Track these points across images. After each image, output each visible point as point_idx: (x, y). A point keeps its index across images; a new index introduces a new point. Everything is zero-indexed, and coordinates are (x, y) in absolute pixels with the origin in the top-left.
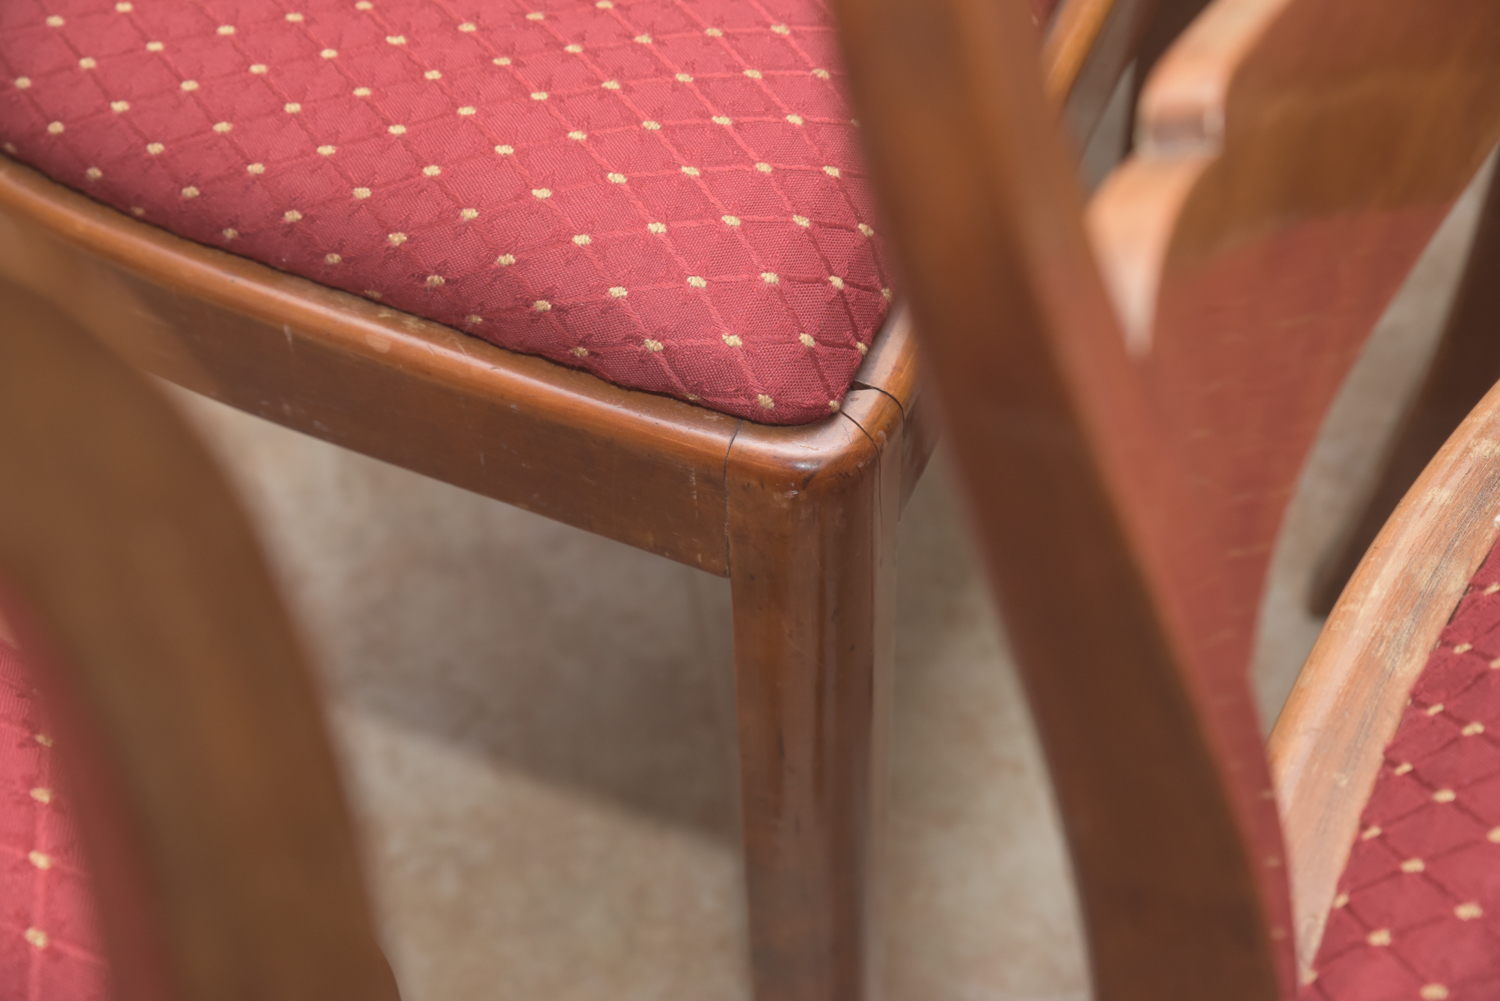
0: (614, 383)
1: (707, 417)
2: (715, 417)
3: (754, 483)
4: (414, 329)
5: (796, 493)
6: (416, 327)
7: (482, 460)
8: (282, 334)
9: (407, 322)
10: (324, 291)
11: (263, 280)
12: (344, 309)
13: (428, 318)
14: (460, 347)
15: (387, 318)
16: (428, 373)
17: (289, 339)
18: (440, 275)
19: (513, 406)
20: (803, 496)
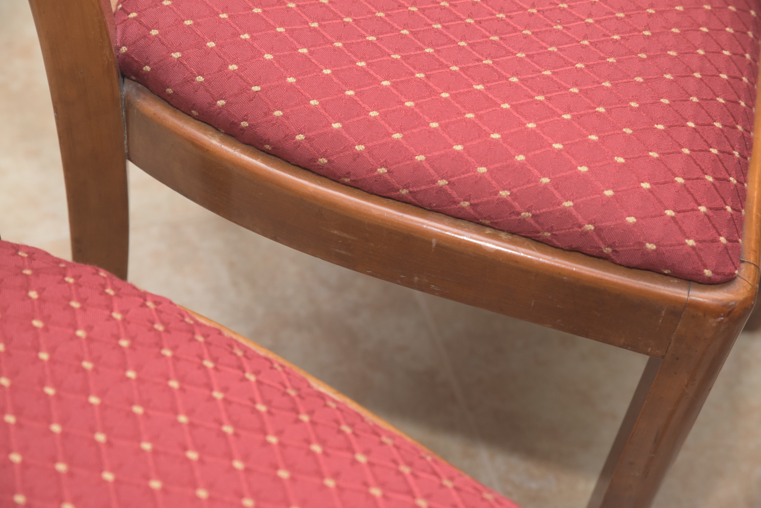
0: (620, 265)
1: (672, 281)
2: (676, 281)
3: (701, 314)
4: (505, 239)
5: (722, 318)
6: (506, 237)
7: (533, 304)
8: (431, 243)
9: (501, 235)
10: (452, 220)
11: (417, 215)
12: (466, 229)
13: (512, 233)
14: (533, 248)
15: (490, 233)
16: (517, 262)
17: (434, 245)
18: (529, 212)
19: (565, 278)
20: (726, 319)
